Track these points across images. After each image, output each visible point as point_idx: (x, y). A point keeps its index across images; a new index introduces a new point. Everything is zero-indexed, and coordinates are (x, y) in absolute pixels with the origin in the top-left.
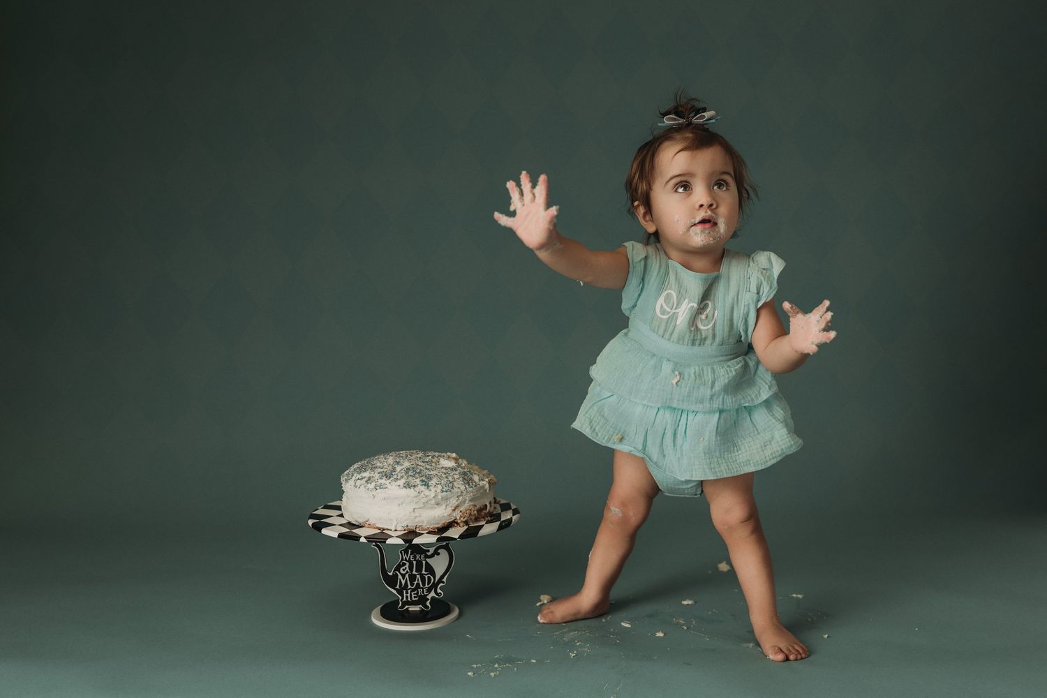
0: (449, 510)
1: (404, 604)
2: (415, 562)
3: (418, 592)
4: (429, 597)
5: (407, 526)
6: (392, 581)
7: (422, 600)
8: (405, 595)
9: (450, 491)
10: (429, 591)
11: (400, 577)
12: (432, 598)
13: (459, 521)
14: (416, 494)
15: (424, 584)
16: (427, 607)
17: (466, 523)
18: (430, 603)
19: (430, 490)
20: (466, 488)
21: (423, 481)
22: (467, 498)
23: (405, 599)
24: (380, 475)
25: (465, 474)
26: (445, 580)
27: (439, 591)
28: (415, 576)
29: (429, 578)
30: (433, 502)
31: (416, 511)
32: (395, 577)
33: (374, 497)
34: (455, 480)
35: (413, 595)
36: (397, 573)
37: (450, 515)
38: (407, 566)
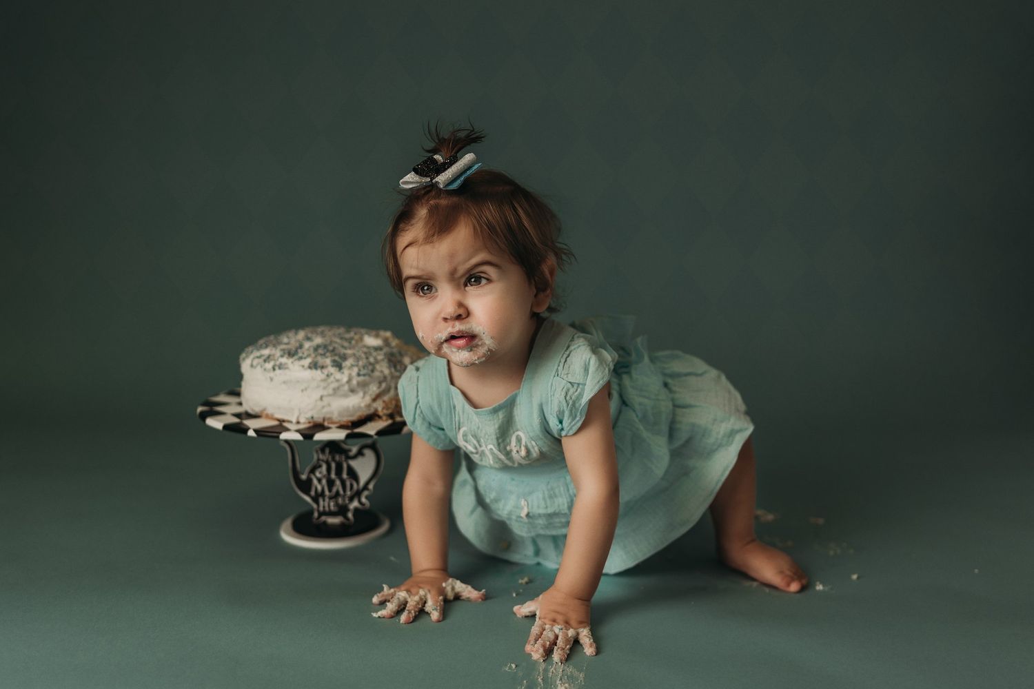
0: (368, 399)
1: (321, 514)
3: (337, 500)
4: (351, 507)
5: (312, 418)
6: (306, 486)
7: (342, 510)
8: (321, 503)
9: (369, 375)
10: (351, 499)
11: (315, 481)
12: (356, 510)
13: (381, 414)
14: (323, 376)
15: (344, 490)
16: (349, 519)
18: (352, 515)
19: (343, 373)
20: (391, 373)
21: (334, 361)
23: (321, 509)
24: (282, 353)
25: (392, 354)
26: (371, 486)
27: (364, 500)
28: (334, 481)
29: (352, 486)
30: (346, 388)
31: (324, 399)
32: (309, 481)
33: (272, 379)
34: (377, 362)
35: (332, 504)
36: (313, 477)
37: (368, 406)
38: (324, 467)
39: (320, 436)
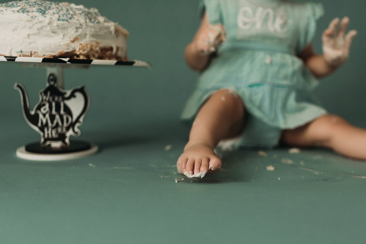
0: (67, 40)
1: (46, 140)
3: (58, 130)
4: (68, 135)
5: (21, 52)
6: (34, 119)
7: (61, 137)
8: (46, 132)
9: (68, 21)
10: (68, 129)
11: (41, 115)
12: (71, 136)
13: (78, 53)
14: (29, 18)
15: (63, 123)
16: (66, 143)
17: (86, 56)
18: (69, 140)
19: (46, 17)
21: (40, 9)
22: (88, 32)
23: (46, 136)
26: (81, 120)
27: (76, 129)
28: (54, 115)
29: (67, 119)
30: (48, 28)
31: (31, 37)
32: (37, 116)
34: (75, 14)
35: (54, 132)
36: (39, 112)
37: (68, 45)
38: (47, 106)
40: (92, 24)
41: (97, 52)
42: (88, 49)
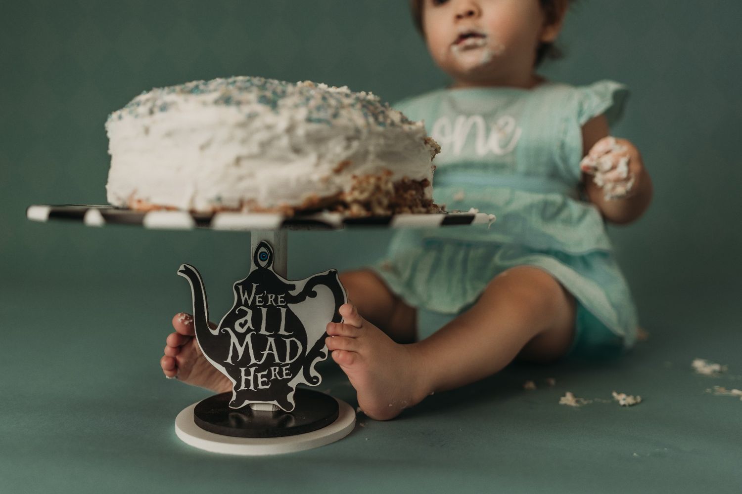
0: (326, 169)
1: (243, 396)
2: (264, 311)
3: (270, 372)
4: (293, 384)
6: (217, 347)
7: (278, 390)
8: (244, 378)
10: (294, 371)
11: (234, 339)
12: (300, 389)
13: (348, 198)
15: (282, 357)
16: (288, 405)
17: (366, 205)
18: (295, 397)
19: (279, 115)
20: (368, 124)
21: (263, 97)
22: (371, 148)
23: (243, 387)
27: (313, 372)
28: (264, 339)
29: (294, 346)
30: (284, 142)
31: (242, 163)
32: (224, 338)
33: (147, 131)
34: (341, 106)
35: (261, 378)
36: (228, 329)
37: (327, 181)
38: (249, 317)
39: (224, 222)
40: (380, 129)
41: (387, 193)
42: (371, 187)
